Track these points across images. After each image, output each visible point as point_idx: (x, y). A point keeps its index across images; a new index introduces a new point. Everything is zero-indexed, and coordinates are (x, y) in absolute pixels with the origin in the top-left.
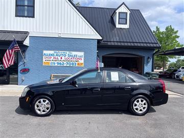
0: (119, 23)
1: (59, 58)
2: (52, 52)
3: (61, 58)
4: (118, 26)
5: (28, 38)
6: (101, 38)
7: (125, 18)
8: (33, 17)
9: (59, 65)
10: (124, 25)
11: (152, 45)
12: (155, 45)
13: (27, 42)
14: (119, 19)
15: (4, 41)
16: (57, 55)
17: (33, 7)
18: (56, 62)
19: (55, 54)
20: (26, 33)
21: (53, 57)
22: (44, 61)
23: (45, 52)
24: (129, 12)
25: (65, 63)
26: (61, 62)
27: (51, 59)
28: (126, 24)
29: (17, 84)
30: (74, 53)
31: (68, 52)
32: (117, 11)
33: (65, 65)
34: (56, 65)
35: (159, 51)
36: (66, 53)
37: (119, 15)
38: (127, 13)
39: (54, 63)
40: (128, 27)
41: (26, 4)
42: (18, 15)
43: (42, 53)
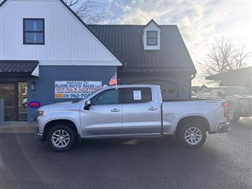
0: (148, 45)
1: (73, 89)
2: (65, 83)
3: (76, 89)
4: (146, 48)
5: (38, 66)
6: (121, 65)
7: (155, 37)
8: (43, 44)
9: (73, 97)
10: (154, 47)
13: (36, 72)
14: (148, 38)
18: (69, 94)
19: (69, 85)
20: (36, 63)
21: (66, 88)
22: (56, 92)
23: (57, 83)
24: (159, 31)
25: (80, 94)
26: (76, 94)
27: (64, 91)
28: (157, 45)
29: (26, 121)
30: (90, 83)
31: (83, 82)
32: (145, 30)
33: (80, 97)
34: (70, 97)
36: (81, 83)
37: (147, 34)
38: (157, 32)
39: (68, 96)
40: (159, 49)
41: (35, 30)
42: (27, 42)
43: (54, 84)
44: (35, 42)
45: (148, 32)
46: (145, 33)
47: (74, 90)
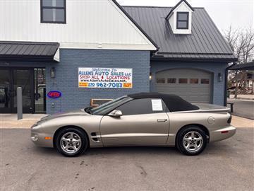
0: (178, 28)
1: (100, 77)
2: (90, 69)
3: (102, 77)
4: (176, 31)
6: (155, 49)
7: (186, 19)
8: (65, 22)
9: (99, 87)
10: (185, 30)
11: (224, 57)
12: (229, 57)
13: (57, 57)
14: (178, 21)
15: (28, 56)
16: (96, 73)
17: (64, 8)
18: (95, 83)
19: (94, 72)
20: (56, 44)
21: (91, 76)
22: (80, 81)
23: (80, 69)
24: (191, 12)
25: (107, 83)
26: (103, 83)
27: (89, 79)
28: (187, 28)
29: (45, 113)
30: (119, 70)
31: (111, 69)
32: (175, 11)
33: (107, 87)
34: (96, 86)
35: (234, 64)
36: (109, 70)
37: (177, 15)
38: (188, 13)
39: (94, 85)
40: (190, 33)
41: (54, 6)
42: (44, 20)
43: (77, 71)
44: (54, 20)
45: (178, 13)
46: (175, 15)
47: (100, 79)
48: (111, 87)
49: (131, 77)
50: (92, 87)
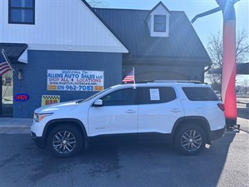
0: (155, 31)
2: (59, 72)
4: (153, 34)
5: (26, 51)
6: (127, 52)
7: (163, 22)
8: (33, 23)
9: (69, 90)
10: (162, 33)
13: (24, 58)
14: (155, 24)
16: (66, 76)
17: (33, 9)
18: (65, 86)
19: (64, 75)
20: (24, 46)
21: (61, 79)
22: (48, 83)
23: (50, 71)
24: (168, 15)
25: (77, 86)
26: (72, 86)
27: (59, 82)
28: (165, 31)
29: (12, 117)
30: (90, 73)
31: (81, 72)
32: (152, 14)
33: (77, 90)
34: (65, 89)
36: (79, 73)
37: (155, 18)
38: (165, 16)
39: (63, 87)
40: (167, 36)
41: (23, 6)
42: (13, 20)
43: (46, 72)
44: (23, 21)
45: (155, 16)
46: (152, 18)
47: (70, 81)
48: (82, 90)
49: (102, 80)
50: (61, 90)
